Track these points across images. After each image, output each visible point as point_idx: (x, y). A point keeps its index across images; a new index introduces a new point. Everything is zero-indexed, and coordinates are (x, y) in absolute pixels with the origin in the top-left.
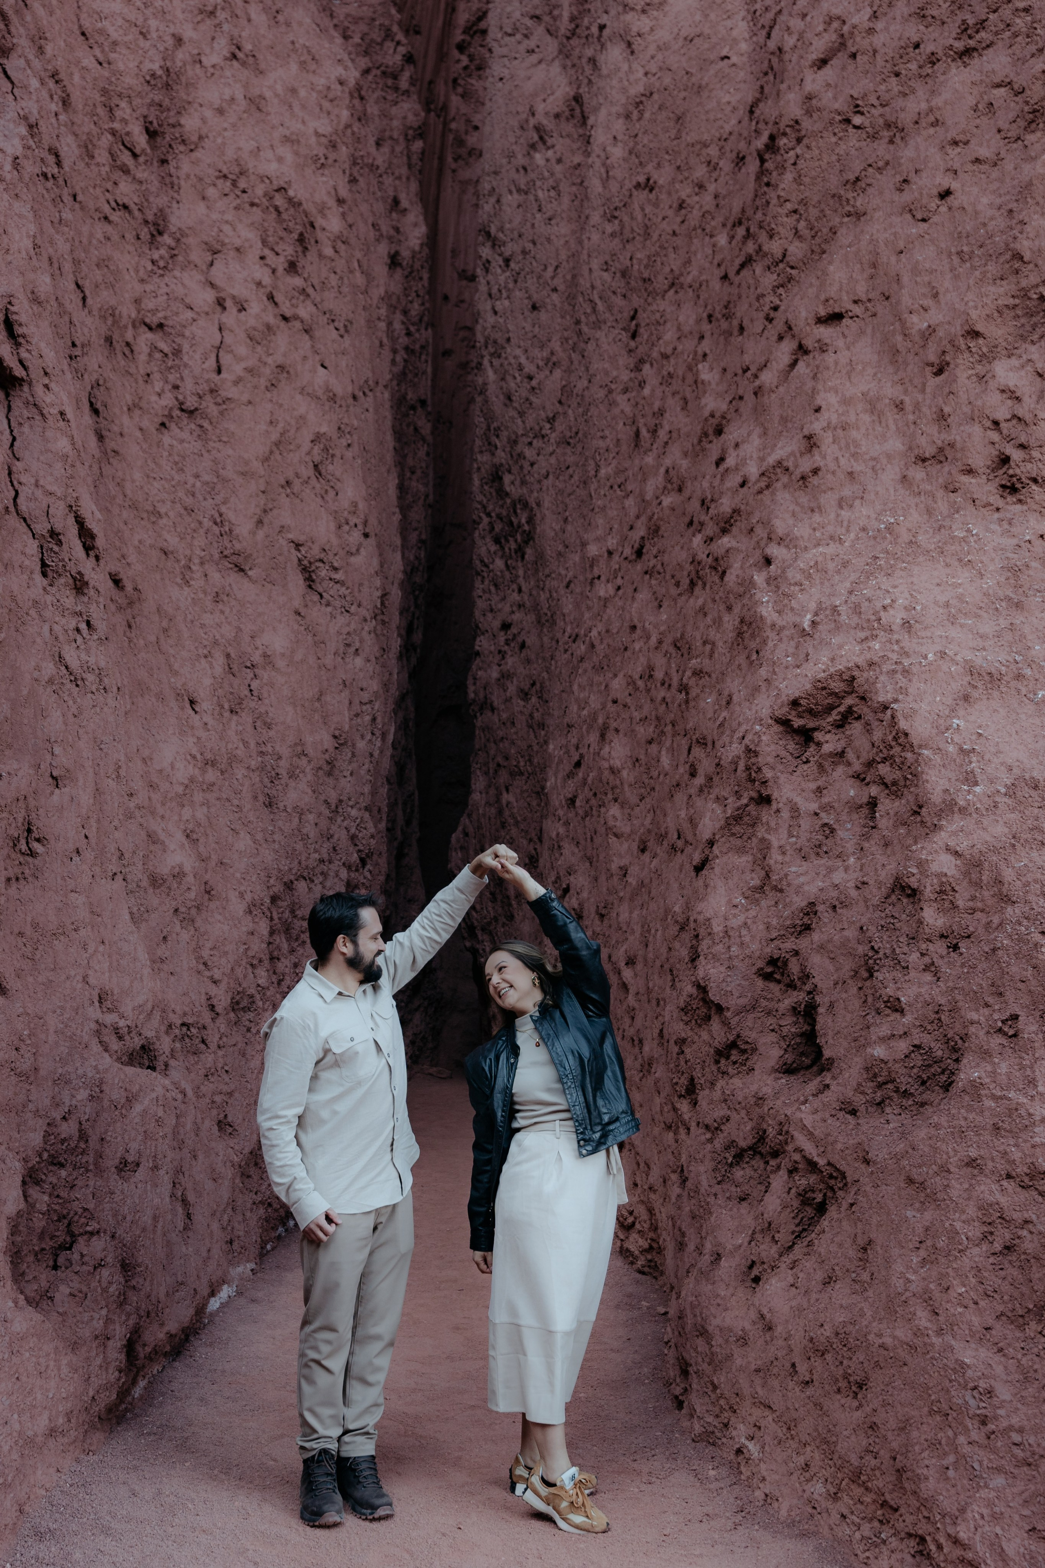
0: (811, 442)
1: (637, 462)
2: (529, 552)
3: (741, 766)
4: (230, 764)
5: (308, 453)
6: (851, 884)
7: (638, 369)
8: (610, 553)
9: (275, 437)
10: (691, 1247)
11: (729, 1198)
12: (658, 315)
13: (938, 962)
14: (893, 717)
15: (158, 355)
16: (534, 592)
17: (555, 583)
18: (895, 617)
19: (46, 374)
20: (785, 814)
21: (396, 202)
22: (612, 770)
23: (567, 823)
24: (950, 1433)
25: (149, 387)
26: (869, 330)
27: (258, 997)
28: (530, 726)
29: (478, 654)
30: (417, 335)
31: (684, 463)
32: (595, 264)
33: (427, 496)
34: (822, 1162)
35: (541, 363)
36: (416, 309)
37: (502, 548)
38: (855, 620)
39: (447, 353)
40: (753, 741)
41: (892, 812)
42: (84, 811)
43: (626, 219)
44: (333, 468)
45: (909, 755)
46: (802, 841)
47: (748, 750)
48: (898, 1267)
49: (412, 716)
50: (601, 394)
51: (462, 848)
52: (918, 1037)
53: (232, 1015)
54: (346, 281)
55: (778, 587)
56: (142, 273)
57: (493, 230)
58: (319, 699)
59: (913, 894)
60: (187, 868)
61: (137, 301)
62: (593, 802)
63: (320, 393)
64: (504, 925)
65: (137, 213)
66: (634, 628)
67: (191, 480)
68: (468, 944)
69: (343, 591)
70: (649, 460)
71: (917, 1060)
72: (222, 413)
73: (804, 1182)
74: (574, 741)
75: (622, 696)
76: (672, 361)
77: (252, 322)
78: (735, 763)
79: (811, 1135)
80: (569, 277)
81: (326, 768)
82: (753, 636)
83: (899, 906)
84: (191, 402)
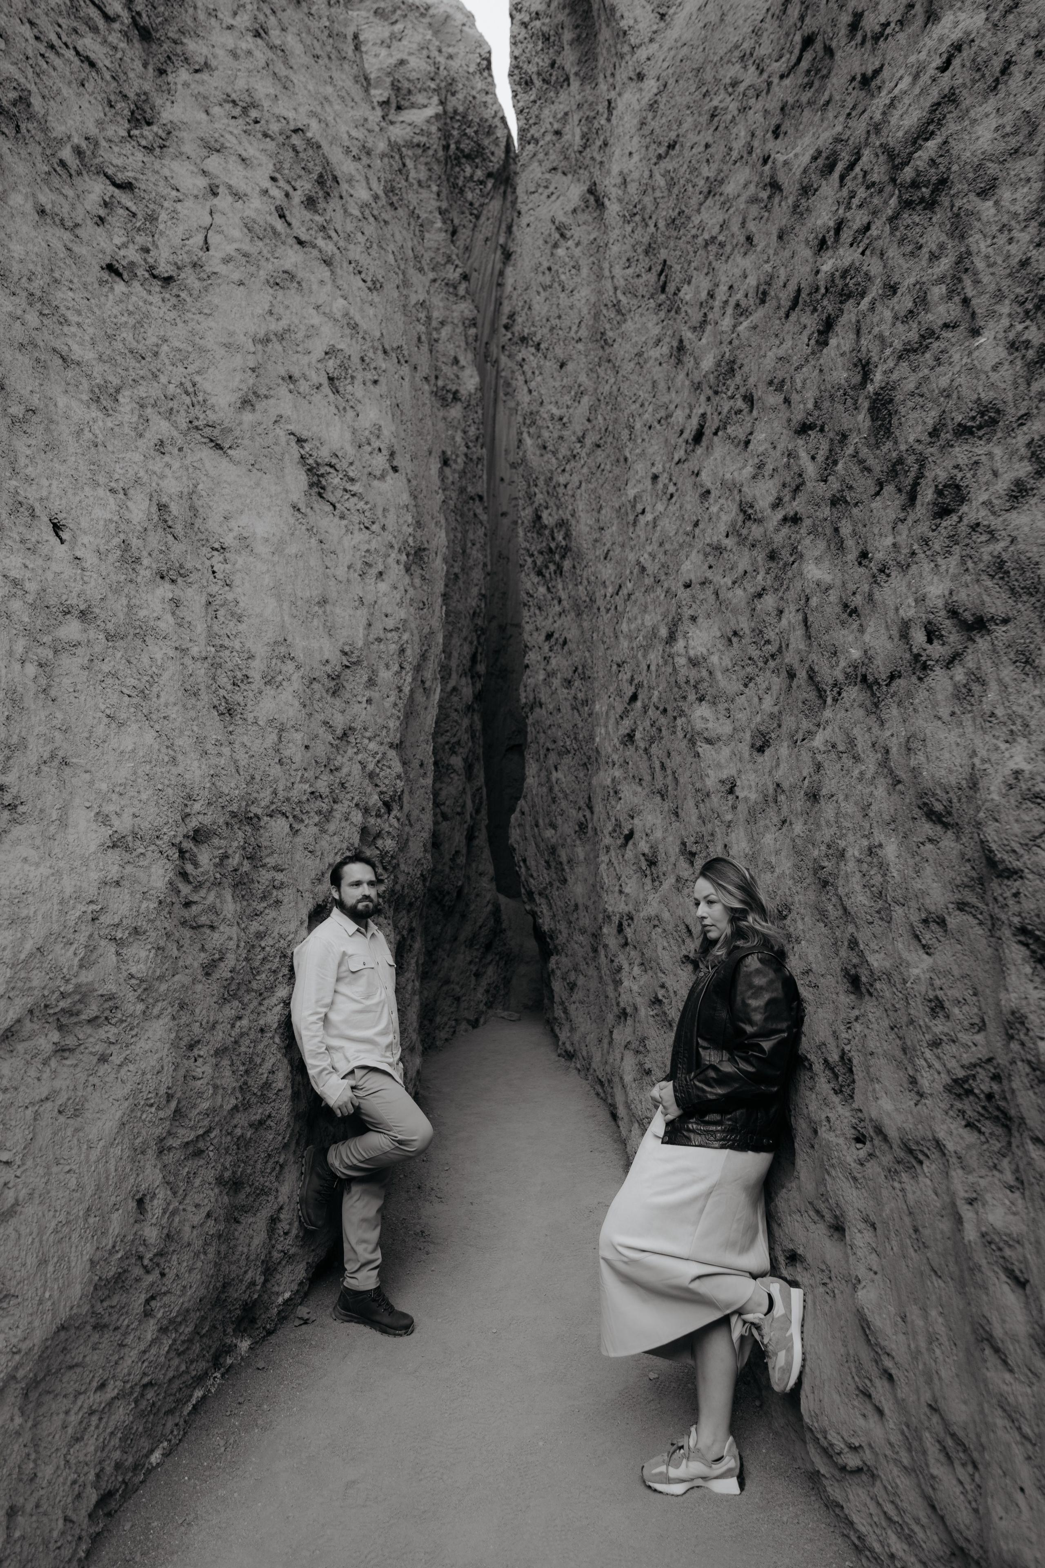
2: (567, 564)
5: (321, 362)
8: (656, 477)
16: (574, 591)
17: (593, 567)
23: (625, 764)
28: (574, 708)
29: (527, 666)
33: (485, 565)
37: (544, 575)
44: (353, 389)
51: (521, 825)
58: (321, 605)
63: (338, 316)
64: (558, 889)
65: (108, 79)
68: (528, 908)
69: (361, 505)
72: (205, 287)
77: (250, 213)
81: (327, 683)
84: (164, 269)
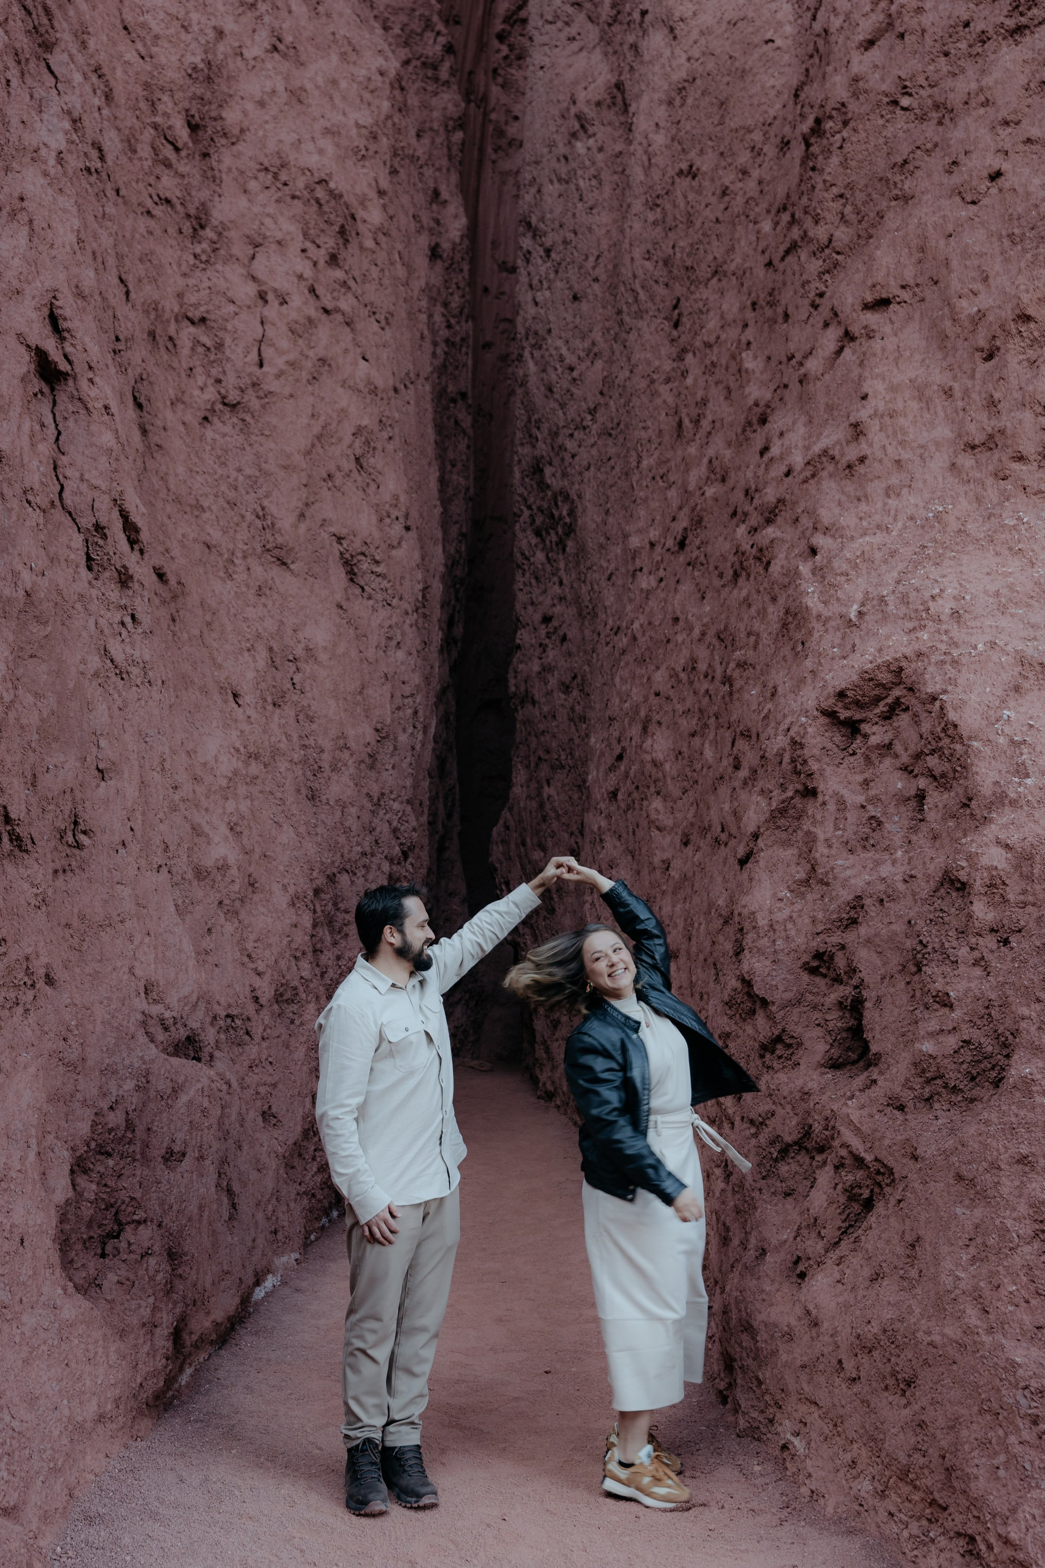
0: (857, 430)
1: (679, 452)
2: (570, 545)
3: (787, 758)
4: (273, 758)
5: (350, 446)
6: (899, 878)
7: (680, 358)
8: (652, 545)
9: (316, 430)
10: (736, 1242)
11: (774, 1193)
12: (701, 304)
13: (988, 956)
14: (942, 708)
15: (200, 350)
16: (575, 585)
17: (596, 576)
18: (944, 607)
19: (90, 368)
20: (832, 807)
21: (436, 193)
22: (655, 763)
23: (609, 817)
24: (1001, 1432)
25: (192, 381)
26: (917, 316)
27: (301, 989)
28: (571, 720)
29: (519, 647)
30: (457, 328)
31: (728, 453)
32: (637, 253)
33: (468, 489)
34: (869, 1158)
35: (582, 354)
36: (456, 301)
37: (543, 541)
38: (903, 610)
39: (487, 346)
40: (798, 733)
41: (940, 805)
42: (129, 804)
43: (668, 207)
44: (374, 461)
45: (958, 747)
46: (849, 834)
47: (794, 742)
48: (948, 1264)
49: (453, 709)
50: (643, 384)
51: (503, 841)
52: (967, 1032)
53: (276, 1007)
54: (387, 273)
55: (823, 577)
56: (184, 267)
57: (534, 220)
58: (361, 693)
59: (962, 887)
60: (231, 861)
61: (180, 296)
62: (636, 795)
63: (361, 386)
64: (545, 918)
65: (179, 207)
66: (676, 620)
67: (234, 474)
69: (385, 584)
70: (692, 450)
71: (967, 1055)
72: (263, 407)
73: (850, 1177)
74: (616, 734)
75: (664, 689)
76: (716, 350)
77: (294, 315)
78: (780, 755)
79: (857, 1131)
80: (610, 267)
81: (368, 761)
82: (798, 627)
83: (948, 899)
84: (233, 396)
